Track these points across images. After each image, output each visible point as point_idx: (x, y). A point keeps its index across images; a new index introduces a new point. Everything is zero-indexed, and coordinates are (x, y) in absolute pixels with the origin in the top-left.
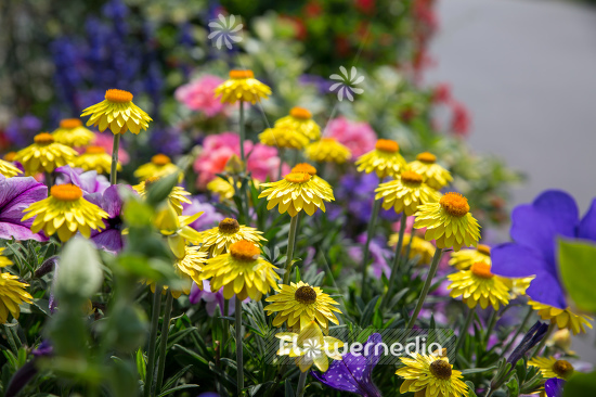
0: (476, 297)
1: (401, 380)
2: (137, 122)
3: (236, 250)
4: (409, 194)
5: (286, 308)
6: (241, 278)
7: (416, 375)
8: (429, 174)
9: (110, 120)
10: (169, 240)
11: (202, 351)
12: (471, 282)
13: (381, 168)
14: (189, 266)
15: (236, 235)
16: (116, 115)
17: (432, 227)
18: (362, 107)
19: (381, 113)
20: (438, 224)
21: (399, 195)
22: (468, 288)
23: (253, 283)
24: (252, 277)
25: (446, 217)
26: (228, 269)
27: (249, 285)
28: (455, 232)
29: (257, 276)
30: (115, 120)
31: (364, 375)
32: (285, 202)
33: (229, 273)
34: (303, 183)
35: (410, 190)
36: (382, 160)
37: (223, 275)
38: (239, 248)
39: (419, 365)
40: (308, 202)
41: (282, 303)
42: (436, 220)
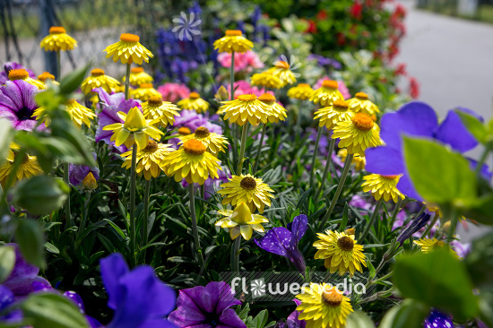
0: (381, 193)
1: (316, 250)
2: (139, 56)
3: (187, 146)
4: (337, 116)
5: (232, 192)
6: (188, 166)
7: (326, 246)
8: (362, 107)
9: (120, 53)
10: (135, 135)
11: (186, 220)
12: (378, 181)
13: (324, 99)
14: (158, 156)
15: (206, 139)
16: (124, 50)
17: (344, 137)
18: (347, 75)
19: (358, 79)
20: (349, 136)
21: (330, 117)
22: (376, 185)
23: (196, 170)
24: (196, 166)
25: (355, 131)
26: (180, 159)
27: (193, 172)
28: (361, 142)
29: (200, 165)
30: (124, 53)
31: (291, 244)
32: (234, 114)
33: (180, 162)
34: (250, 101)
35: (338, 113)
36: (325, 94)
37: (175, 164)
38: (189, 145)
39: (329, 239)
40: (251, 115)
41: (231, 188)
42: (347, 133)
